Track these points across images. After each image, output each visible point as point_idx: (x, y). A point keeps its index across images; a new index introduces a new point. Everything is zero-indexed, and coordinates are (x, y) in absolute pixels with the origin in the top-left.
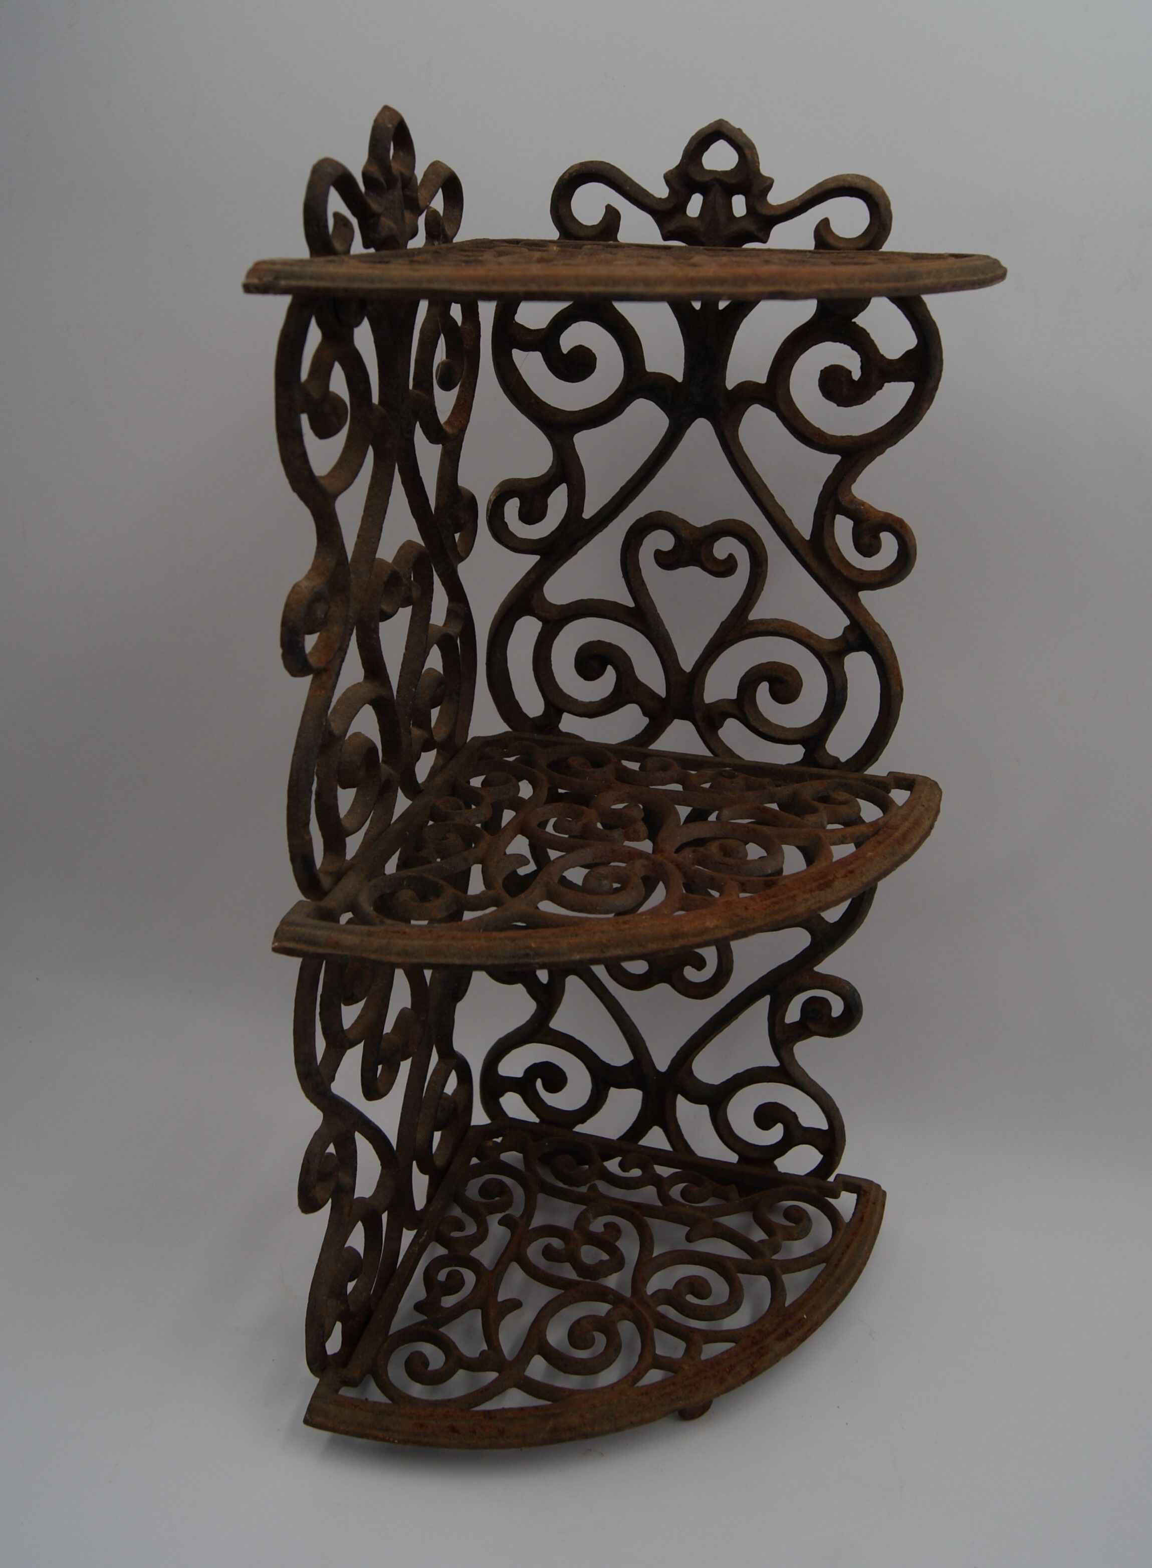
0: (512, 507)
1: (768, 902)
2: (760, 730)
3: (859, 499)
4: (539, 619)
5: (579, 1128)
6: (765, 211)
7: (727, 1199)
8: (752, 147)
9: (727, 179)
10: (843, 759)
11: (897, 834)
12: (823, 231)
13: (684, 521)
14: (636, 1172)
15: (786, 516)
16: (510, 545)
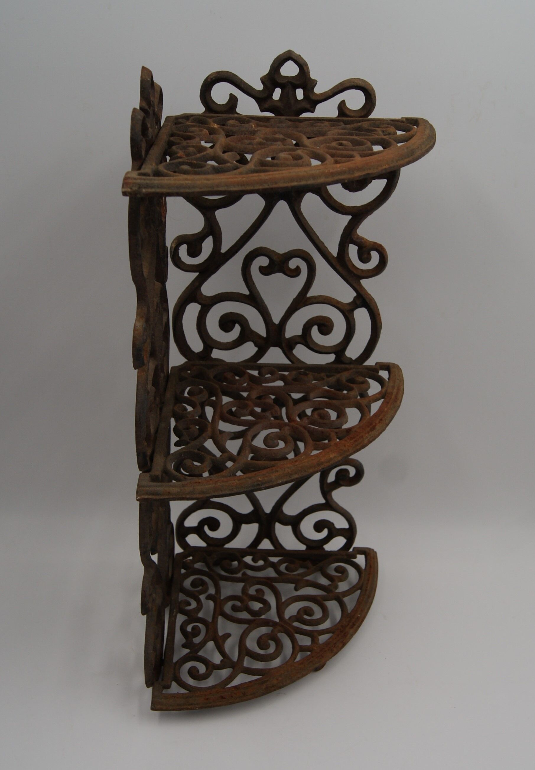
0: (183, 250)
1: (352, 441)
2: (315, 349)
3: (361, 236)
4: (200, 304)
5: (227, 546)
6: (313, 98)
7: (307, 568)
8: (306, 65)
9: (294, 81)
10: (354, 358)
11: (393, 397)
12: (342, 106)
13: (274, 251)
14: (261, 563)
15: (325, 246)
16: (184, 269)
